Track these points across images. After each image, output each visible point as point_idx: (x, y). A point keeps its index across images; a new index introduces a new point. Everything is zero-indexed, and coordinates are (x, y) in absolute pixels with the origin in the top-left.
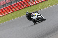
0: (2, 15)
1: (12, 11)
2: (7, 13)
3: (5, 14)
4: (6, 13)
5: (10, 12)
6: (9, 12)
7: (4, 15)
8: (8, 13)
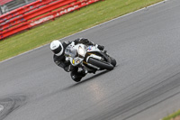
0: (46, 19)
1: (80, 4)
2: (61, 13)
3: (58, 14)
4: (59, 12)
5: (73, 9)
6: (69, 10)
7: (53, 19)
8: (65, 11)
